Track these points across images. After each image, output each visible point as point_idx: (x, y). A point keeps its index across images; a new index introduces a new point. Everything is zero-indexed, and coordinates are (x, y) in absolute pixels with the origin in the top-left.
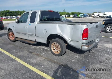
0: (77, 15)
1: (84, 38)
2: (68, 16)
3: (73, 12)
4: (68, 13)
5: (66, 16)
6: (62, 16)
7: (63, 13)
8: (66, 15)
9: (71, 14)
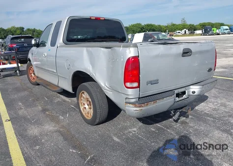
0: (213, 29)
1: (128, 84)
2: (191, 33)
3: (204, 23)
4: (193, 25)
5: (185, 33)
6: (177, 31)
7: (180, 25)
8: (185, 30)
9: (199, 27)
